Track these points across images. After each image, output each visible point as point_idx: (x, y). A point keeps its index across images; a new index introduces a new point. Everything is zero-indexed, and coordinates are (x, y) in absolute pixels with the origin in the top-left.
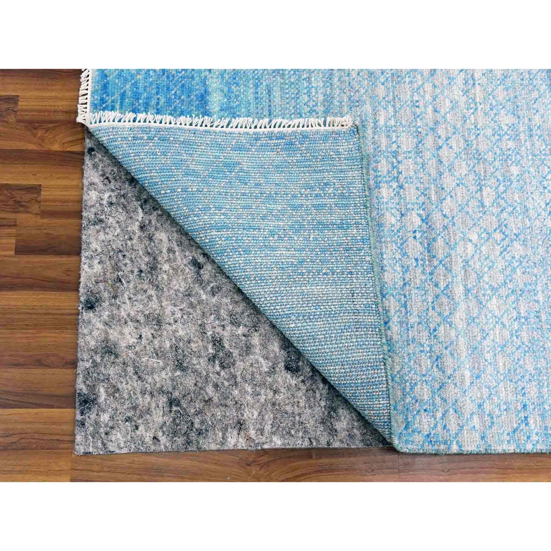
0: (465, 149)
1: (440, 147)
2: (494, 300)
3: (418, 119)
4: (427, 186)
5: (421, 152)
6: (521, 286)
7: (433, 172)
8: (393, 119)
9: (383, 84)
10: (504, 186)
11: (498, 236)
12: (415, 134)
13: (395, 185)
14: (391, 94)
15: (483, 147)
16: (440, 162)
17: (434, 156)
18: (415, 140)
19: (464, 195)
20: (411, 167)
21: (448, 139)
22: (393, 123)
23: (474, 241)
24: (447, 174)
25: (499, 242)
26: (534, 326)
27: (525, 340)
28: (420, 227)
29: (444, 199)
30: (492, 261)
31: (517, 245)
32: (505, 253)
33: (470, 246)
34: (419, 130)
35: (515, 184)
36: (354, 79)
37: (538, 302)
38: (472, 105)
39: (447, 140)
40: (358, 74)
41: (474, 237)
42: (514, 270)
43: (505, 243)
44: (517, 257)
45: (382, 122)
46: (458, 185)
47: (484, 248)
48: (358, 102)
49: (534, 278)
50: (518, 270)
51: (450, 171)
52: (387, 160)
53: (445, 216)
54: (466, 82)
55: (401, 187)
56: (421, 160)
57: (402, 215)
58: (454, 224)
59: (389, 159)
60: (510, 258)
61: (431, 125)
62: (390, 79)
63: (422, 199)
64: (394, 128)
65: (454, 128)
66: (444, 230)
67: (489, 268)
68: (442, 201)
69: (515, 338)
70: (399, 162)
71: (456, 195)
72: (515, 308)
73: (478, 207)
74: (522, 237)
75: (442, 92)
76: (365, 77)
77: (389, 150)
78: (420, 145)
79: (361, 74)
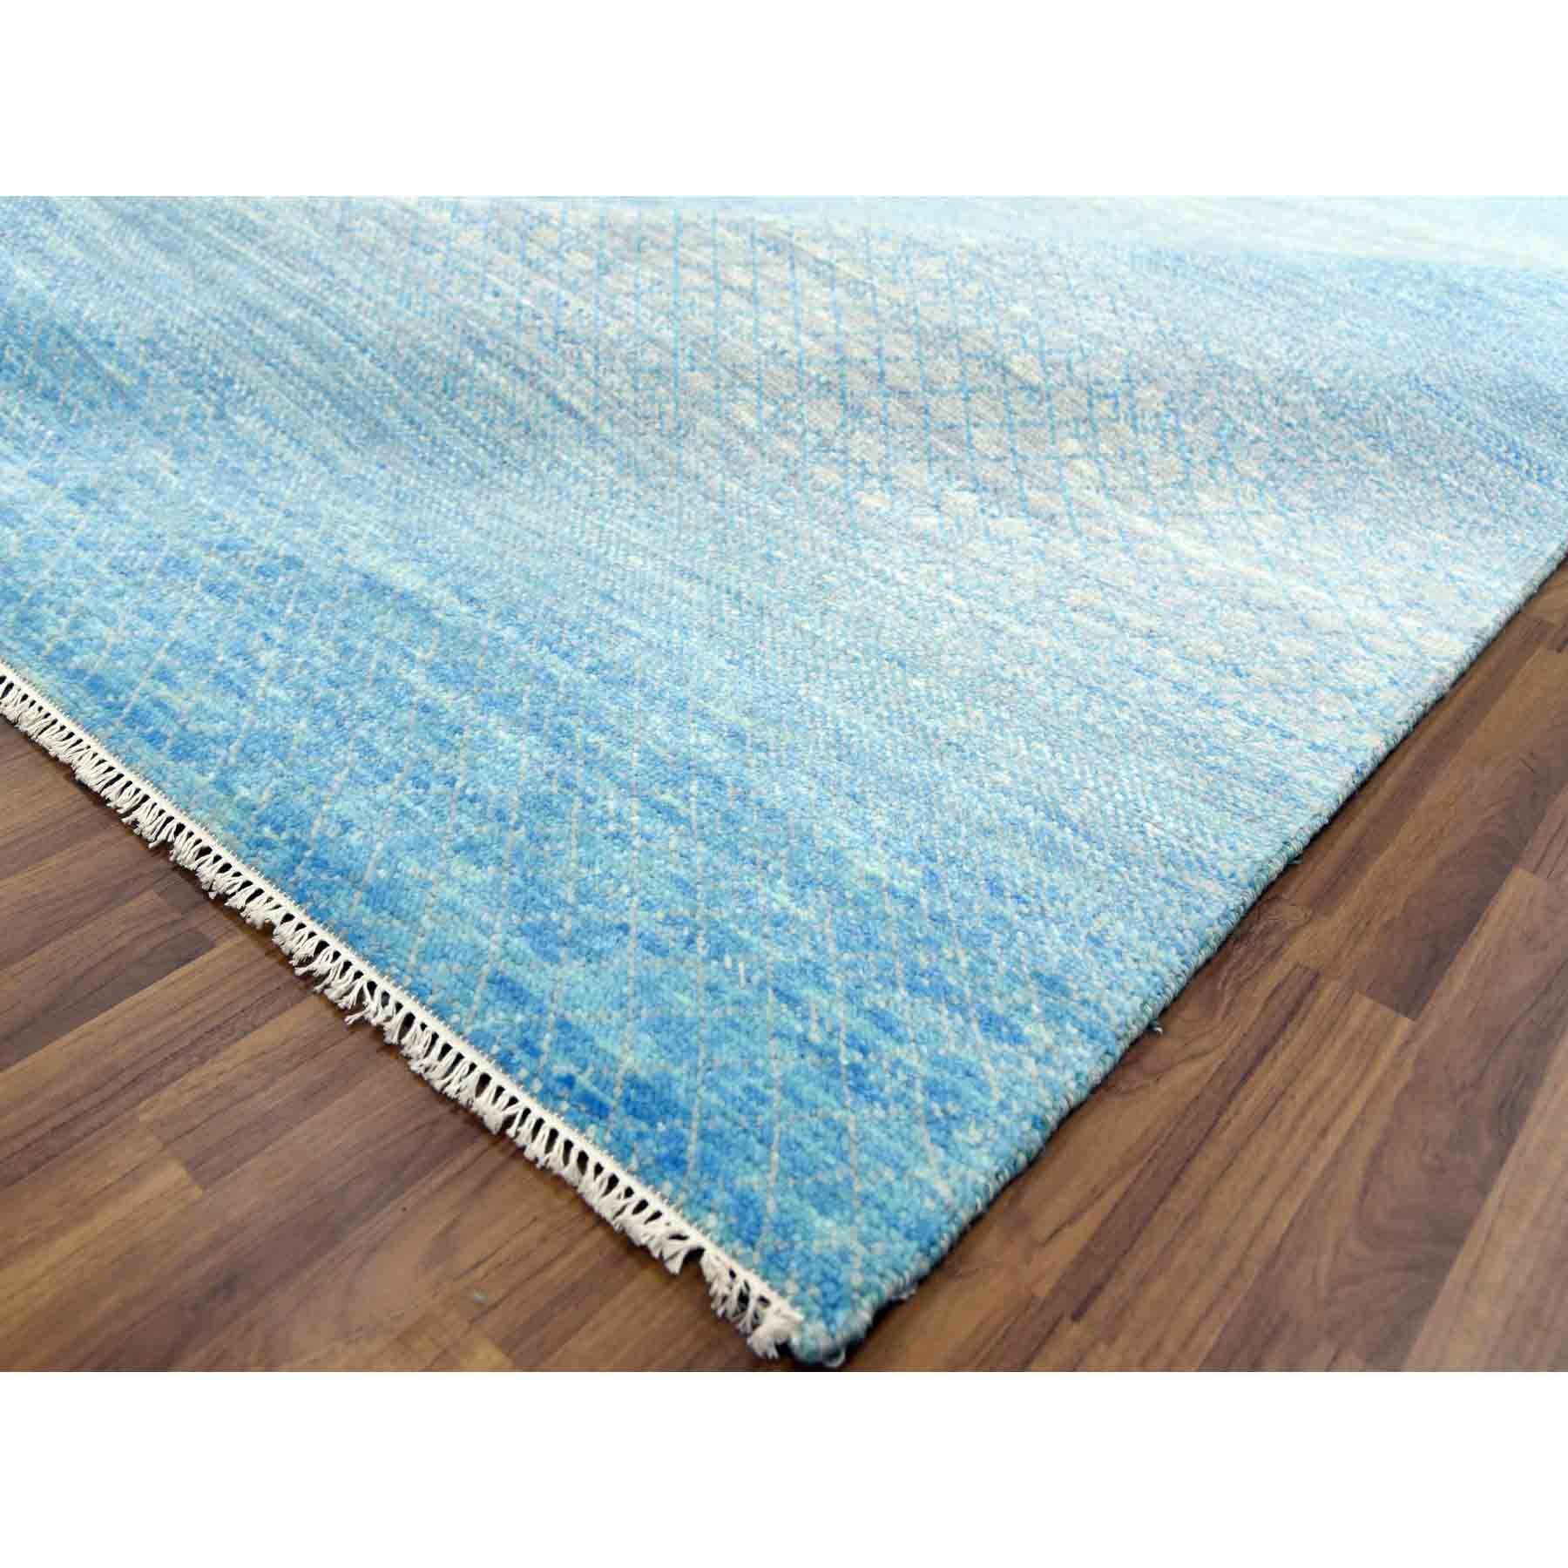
0: (920, 341)
1: (882, 374)
2: (1203, 497)
3: (805, 368)
4: (925, 444)
5: (861, 408)
6: (1213, 441)
7: (911, 418)
8: (763, 403)
9: (693, 369)
10: (1032, 335)
11: (1105, 408)
12: (823, 392)
13: (875, 482)
14: (722, 370)
15: (942, 318)
16: (905, 394)
17: (887, 395)
18: (833, 400)
19: (992, 403)
20: (870, 441)
21: (878, 352)
22: (772, 408)
23: (1080, 451)
24: (933, 401)
25: (1114, 416)
26: (1293, 476)
27: (1306, 503)
28: (981, 501)
29: (970, 438)
30: (1134, 453)
31: (1145, 393)
32: (1139, 421)
33: (1081, 464)
34: (823, 379)
35: (1043, 324)
36: (636, 404)
37: (1258, 440)
38: (861, 289)
39: (879, 356)
40: (636, 390)
41: (1073, 446)
42: (1177, 432)
43: (1124, 405)
44: (1161, 409)
45: (752, 423)
46: (967, 399)
47: (1103, 447)
48: (679, 428)
49: (1217, 413)
50: (1184, 426)
51: (932, 392)
52: (822, 465)
53: (998, 460)
54: (817, 273)
55: (887, 478)
56: (875, 419)
57: (937, 507)
58: (1025, 459)
59: (824, 460)
60: (1154, 422)
61: (833, 357)
62: (696, 353)
63: (938, 468)
64: (781, 415)
65: (871, 332)
66: (1021, 478)
67: (1143, 463)
68: (969, 444)
69: (1290, 514)
70: (843, 452)
71: (979, 416)
72: (1241, 479)
73: (1030, 397)
74: (1136, 376)
75: (798, 310)
76: (652, 383)
77: (809, 449)
78: (849, 400)
79: (640, 386)
